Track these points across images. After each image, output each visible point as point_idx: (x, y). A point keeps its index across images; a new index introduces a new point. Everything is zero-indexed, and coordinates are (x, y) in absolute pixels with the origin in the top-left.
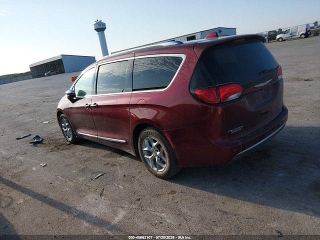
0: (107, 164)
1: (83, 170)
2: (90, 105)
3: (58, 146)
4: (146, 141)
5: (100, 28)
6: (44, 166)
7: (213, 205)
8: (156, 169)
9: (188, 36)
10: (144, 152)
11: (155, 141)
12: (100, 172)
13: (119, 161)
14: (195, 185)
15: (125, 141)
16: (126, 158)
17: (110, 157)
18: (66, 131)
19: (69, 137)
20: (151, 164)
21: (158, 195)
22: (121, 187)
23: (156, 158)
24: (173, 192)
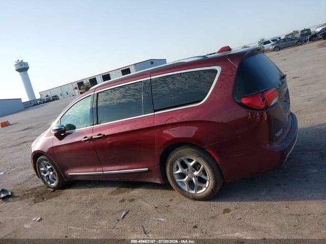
0: (123, 201)
1: (97, 213)
2: (92, 137)
3: (39, 196)
4: (178, 163)
5: (23, 68)
6: (39, 221)
7: (279, 212)
8: (194, 192)
9: (123, 69)
10: (176, 177)
11: (191, 161)
12: (122, 211)
13: (136, 195)
14: (243, 199)
15: (147, 169)
16: (141, 189)
17: (119, 193)
18: (48, 176)
19: (52, 182)
20: (186, 188)
21: (213, 218)
22: (162, 219)
23: (194, 179)
24: (227, 211)
